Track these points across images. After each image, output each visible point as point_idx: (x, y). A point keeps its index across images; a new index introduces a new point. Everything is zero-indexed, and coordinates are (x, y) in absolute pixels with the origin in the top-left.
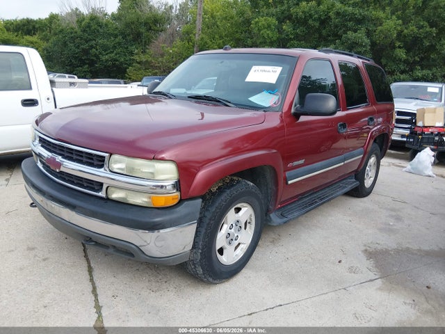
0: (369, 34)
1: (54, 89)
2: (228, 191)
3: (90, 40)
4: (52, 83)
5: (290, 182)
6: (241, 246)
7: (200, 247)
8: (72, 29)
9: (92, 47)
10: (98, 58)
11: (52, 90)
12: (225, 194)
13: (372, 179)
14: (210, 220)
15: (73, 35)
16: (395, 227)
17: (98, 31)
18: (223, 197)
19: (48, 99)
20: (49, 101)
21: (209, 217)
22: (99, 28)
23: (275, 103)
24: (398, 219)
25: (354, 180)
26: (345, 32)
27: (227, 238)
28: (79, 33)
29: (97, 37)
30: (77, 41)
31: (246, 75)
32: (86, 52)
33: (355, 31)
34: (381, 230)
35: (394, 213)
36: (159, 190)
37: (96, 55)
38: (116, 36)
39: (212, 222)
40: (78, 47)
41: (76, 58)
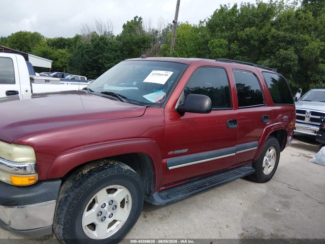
0: (297, 51)
1: (33, 84)
2: (96, 175)
3: (99, 54)
4: (32, 80)
5: (170, 168)
6: (117, 223)
7: (62, 223)
8: (88, 45)
9: (100, 58)
10: (103, 66)
11: (31, 84)
12: (93, 177)
13: (272, 168)
14: (73, 199)
15: (88, 50)
16: (279, 213)
17: (104, 48)
18: (90, 180)
19: (27, 91)
20: (27, 93)
21: (72, 197)
22: (105, 45)
23: (160, 101)
24: (286, 205)
25: (251, 168)
26: (278, 50)
27: (98, 215)
28: (92, 48)
29: (103, 51)
30: (91, 53)
31: (145, 77)
32: (96, 61)
33: (286, 49)
34: (265, 215)
35: (284, 200)
36: (21, 171)
37: (102, 64)
38: (116, 51)
39: (75, 202)
40: (91, 58)
41: (89, 65)
